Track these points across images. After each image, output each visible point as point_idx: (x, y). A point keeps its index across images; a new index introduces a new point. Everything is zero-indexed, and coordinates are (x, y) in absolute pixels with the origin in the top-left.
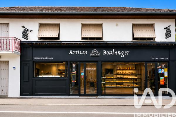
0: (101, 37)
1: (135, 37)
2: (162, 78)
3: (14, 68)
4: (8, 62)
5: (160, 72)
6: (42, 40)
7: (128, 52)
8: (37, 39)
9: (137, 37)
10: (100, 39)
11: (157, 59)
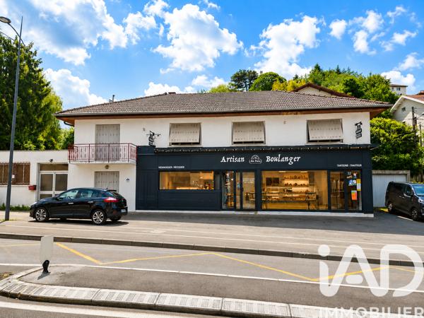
0: (263, 140)
1: (311, 139)
2: (354, 193)
3: (128, 180)
4: (117, 173)
5: (350, 184)
6: (173, 146)
7: (298, 158)
8: (166, 146)
9: (314, 139)
10: (262, 142)
11: (347, 165)
